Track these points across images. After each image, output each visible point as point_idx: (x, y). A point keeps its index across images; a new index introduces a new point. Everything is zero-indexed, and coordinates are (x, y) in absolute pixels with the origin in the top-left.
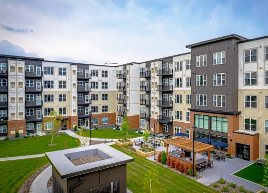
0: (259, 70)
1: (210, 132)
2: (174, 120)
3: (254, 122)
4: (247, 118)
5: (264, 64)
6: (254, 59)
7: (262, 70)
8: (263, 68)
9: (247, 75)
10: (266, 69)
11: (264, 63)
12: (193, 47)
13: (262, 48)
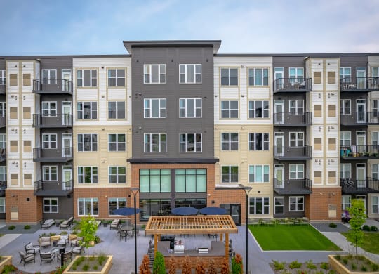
0: (241, 99)
1: (173, 195)
2: (78, 185)
3: (235, 169)
4: (225, 165)
5: (248, 91)
6: (235, 82)
7: (245, 98)
8: (245, 96)
9: (225, 104)
10: (249, 98)
11: (247, 89)
12: (135, 46)
13: (245, 69)
